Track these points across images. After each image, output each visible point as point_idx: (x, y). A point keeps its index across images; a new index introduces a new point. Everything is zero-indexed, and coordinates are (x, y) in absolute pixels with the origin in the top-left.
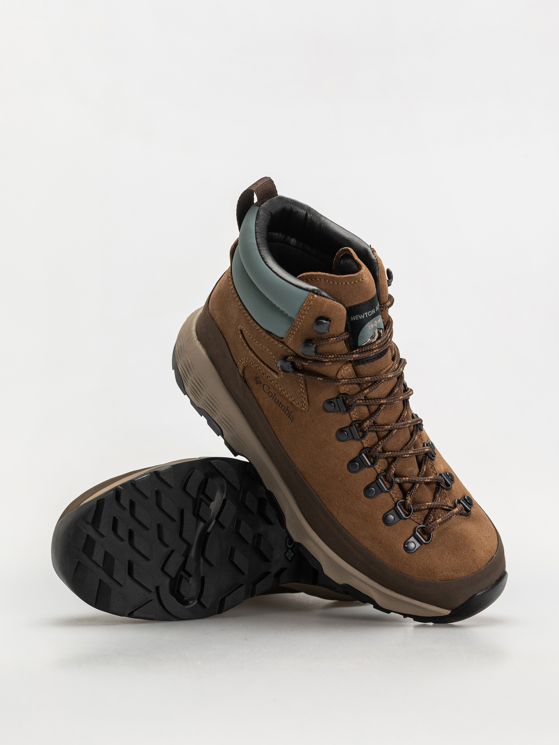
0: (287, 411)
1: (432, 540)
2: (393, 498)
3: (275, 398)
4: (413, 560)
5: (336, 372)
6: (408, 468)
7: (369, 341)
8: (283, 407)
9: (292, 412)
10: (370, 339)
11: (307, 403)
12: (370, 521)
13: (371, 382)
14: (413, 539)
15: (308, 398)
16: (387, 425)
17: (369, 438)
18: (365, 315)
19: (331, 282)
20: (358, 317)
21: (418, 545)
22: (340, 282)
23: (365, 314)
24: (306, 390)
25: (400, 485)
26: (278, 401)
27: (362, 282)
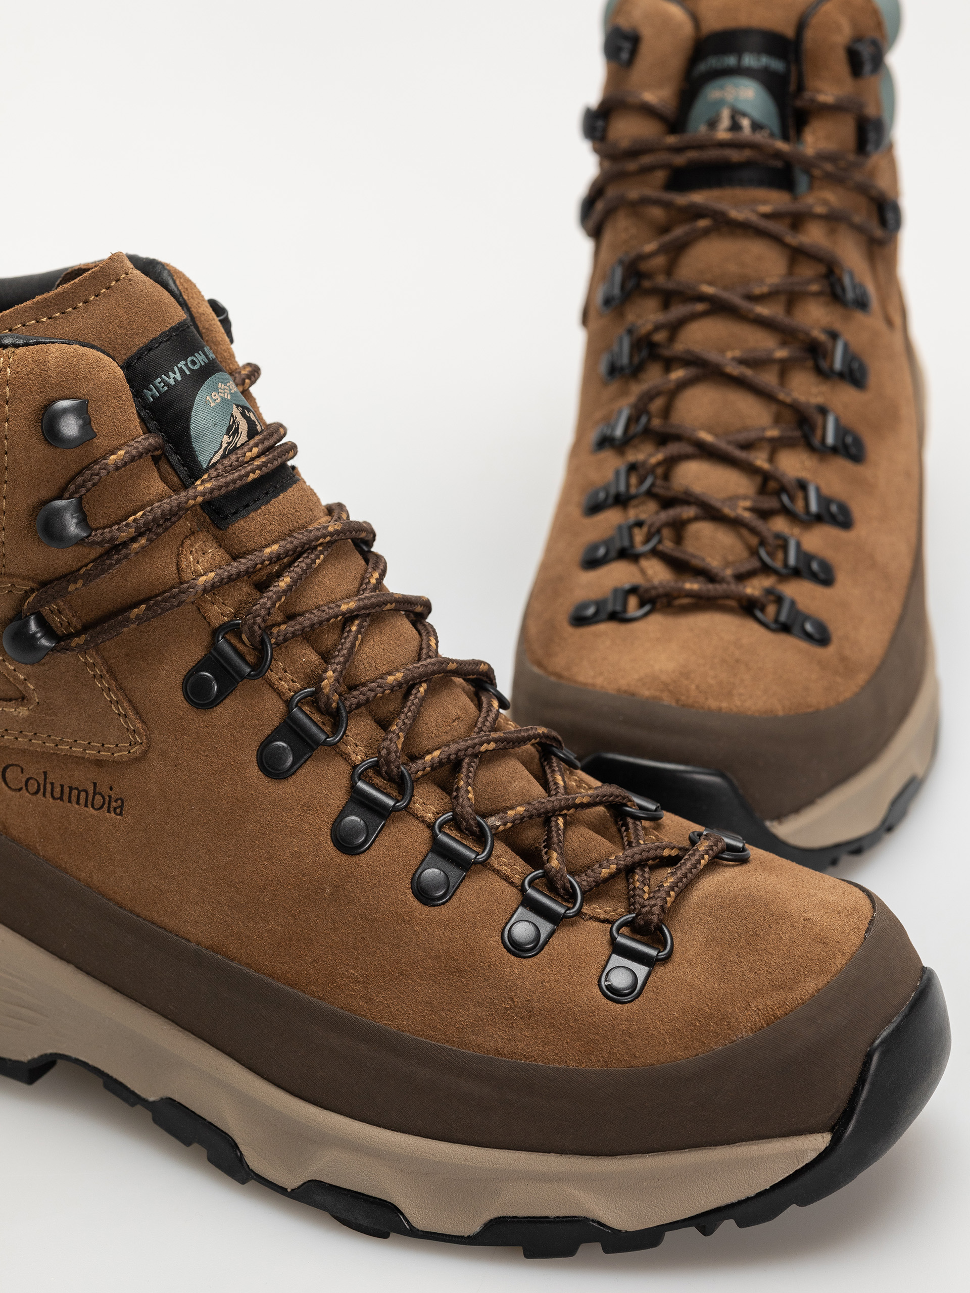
0: (98, 797)
1: (676, 946)
2: (506, 878)
3: (49, 787)
4: (648, 1014)
5: (173, 568)
6: (510, 782)
7: (229, 443)
8: (83, 794)
9: (111, 789)
10: (226, 437)
11: (139, 725)
12: (469, 966)
13: (286, 554)
14: (616, 960)
15: (133, 707)
16: (390, 674)
17: (357, 734)
18: (181, 370)
19: (44, 319)
20: (162, 384)
21: (641, 971)
22: (69, 307)
23: (179, 365)
24: (120, 688)
25: (510, 837)
26: (62, 786)
27: (130, 280)
